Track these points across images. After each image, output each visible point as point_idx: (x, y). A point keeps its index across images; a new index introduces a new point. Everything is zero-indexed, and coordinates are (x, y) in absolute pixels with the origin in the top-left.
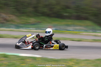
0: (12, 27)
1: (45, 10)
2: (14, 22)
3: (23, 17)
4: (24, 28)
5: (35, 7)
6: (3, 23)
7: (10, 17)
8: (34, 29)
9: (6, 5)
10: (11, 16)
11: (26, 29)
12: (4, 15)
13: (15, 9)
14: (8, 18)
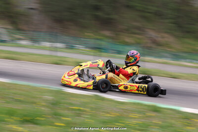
0: (166, 57)
2: (171, 47)
3: (187, 40)
4: (188, 60)
6: (150, 47)
7: (163, 37)
9: (159, 15)
10: (166, 35)
11: (191, 62)
12: (152, 34)
13: (174, 23)
14: (160, 39)
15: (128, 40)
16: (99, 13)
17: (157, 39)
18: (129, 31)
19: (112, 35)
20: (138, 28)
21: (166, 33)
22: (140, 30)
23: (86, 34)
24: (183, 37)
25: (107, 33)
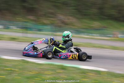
1: (113, 12)
2: (74, 26)
3: (85, 21)
4: (85, 34)
5: (100, 9)
6: (61, 26)
7: (68, 19)
8: (98, 35)
10: (70, 18)
11: (88, 35)
12: (62, 17)
13: (76, 9)
15: (45, 22)
16: (26, 5)
17: (65, 20)
18: (46, 15)
19: (35, 19)
20: (52, 14)
21: (71, 16)
22: (54, 15)
23: (17, 18)
24: (82, 19)
25: (32, 18)
